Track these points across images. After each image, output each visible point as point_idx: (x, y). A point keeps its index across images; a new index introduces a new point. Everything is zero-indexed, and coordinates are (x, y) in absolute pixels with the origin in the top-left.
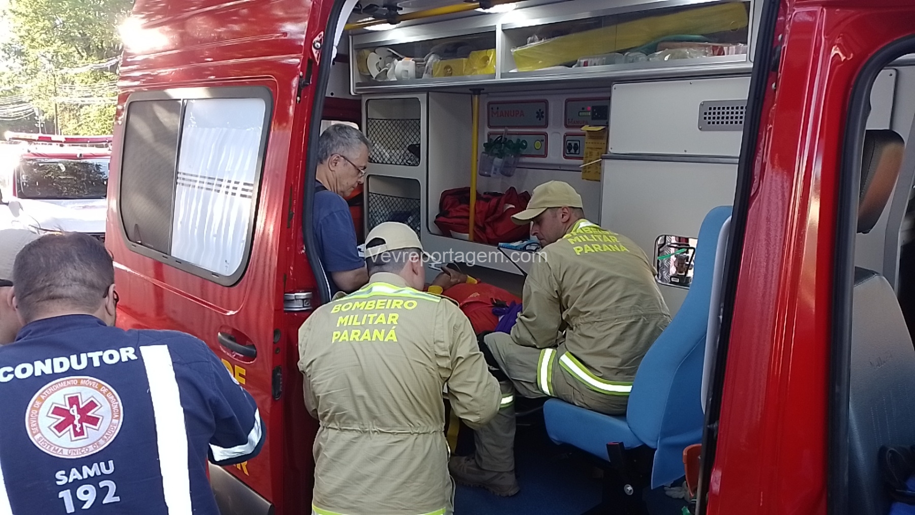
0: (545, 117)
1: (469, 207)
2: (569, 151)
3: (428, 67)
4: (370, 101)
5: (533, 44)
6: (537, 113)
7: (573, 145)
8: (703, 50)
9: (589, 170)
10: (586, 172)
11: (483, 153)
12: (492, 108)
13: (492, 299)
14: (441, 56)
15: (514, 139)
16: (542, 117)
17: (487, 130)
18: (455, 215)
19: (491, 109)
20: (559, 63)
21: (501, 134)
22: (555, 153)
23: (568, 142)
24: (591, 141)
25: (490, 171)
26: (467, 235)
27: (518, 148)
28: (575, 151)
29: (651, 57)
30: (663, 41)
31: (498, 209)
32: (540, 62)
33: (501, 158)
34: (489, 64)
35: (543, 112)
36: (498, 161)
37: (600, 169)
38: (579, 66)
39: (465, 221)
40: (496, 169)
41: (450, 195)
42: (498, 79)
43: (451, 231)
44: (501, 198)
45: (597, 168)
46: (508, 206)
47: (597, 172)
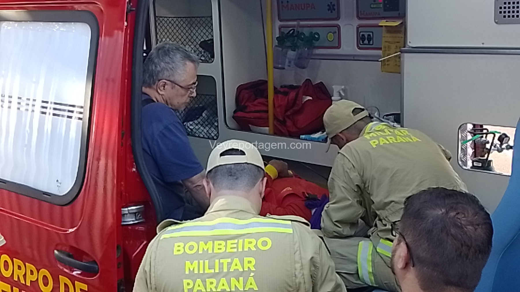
0: (336, 10)
1: (268, 102)
2: (363, 42)
6: (328, 5)
7: (366, 36)
9: (388, 63)
10: (385, 65)
11: (276, 46)
13: (304, 193)
15: (306, 32)
16: (333, 9)
17: (278, 23)
18: (253, 110)
19: (280, 3)
21: (294, 26)
22: (349, 45)
23: (362, 33)
24: (389, 35)
25: (284, 64)
26: (267, 128)
27: (311, 41)
28: (369, 42)
31: (297, 102)
33: (295, 51)
35: (334, 5)
36: (291, 54)
37: (400, 61)
39: (264, 115)
40: (290, 62)
41: (245, 89)
43: (250, 125)
44: (299, 91)
45: (396, 61)
46: (305, 98)
47: (396, 65)
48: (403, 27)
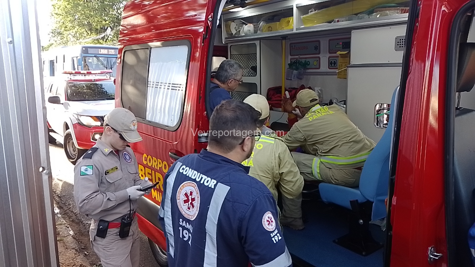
0: (318, 49)
1: (281, 95)
2: (331, 65)
3: (260, 28)
4: (232, 46)
5: (312, 13)
6: (315, 47)
7: (333, 62)
8: (396, 11)
9: (341, 73)
10: (339, 74)
11: (288, 68)
14: (266, 22)
15: (303, 61)
17: (290, 57)
18: (274, 99)
19: (291, 47)
20: (325, 22)
21: (297, 58)
22: (324, 67)
23: (331, 61)
24: (342, 59)
25: (291, 77)
26: (281, 109)
27: (305, 65)
28: (334, 65)
29: (370, 16)
30: (376, 8)
32: (315, 21)
33: (297, 70)
34: (290, 24)
35: (317, 47)
36: (295, 72)
37: (346, 72)
38: (335, 22)
39: (279, 102)
40: (294, 76)
41: (272, 90)
42: (295, 31)
43: (273, 108)
45: (345, 72)
47: (345, 74)
48: (349, 54)
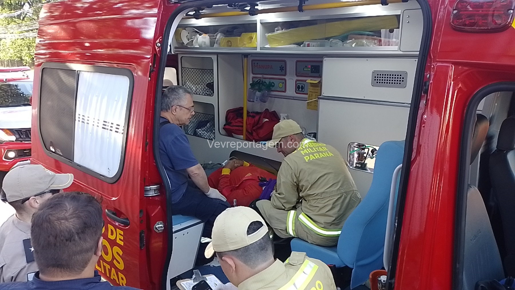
1: (243, 121)
2: (299, 90)
3: (217, 40)
4: (183, 57)
5: (278, 32)
6: (280, 67)
7: (300, 86)
8: (374, 41)
9: (311, 104)
10: (309, 105)
11: (250, 89)
12: (254, 63)
13: (258, 177)
14: (224, 34)
15: (267, 81)
16: (283, 70)
17: (252, 75)
18: (234, 125)
20: (294, 42)
21: (260, 78)
22: (291, 90)
23: (298, 85)
24: (312, 88)
25: (254, 99)
26: (242, 136)
27: (270, 87)
28: (302, 90)
29: (345, 43)
30: (350, 34)
31: (260, 122)
32: (282, 42)
33: (260, 92)
34: (253, 41)
35: (283, 67)
36: (258, 94)
37: (317, 104)
38: (305, 47)
39: (240, 128)
40: (257, 98)
41: (231, 112)
42: (258, 50)
43: (233, 134)
44: (261, 116)
45: (315, 103)
46: (265, 120)
47: (315, 105)
48: (320, 84)
